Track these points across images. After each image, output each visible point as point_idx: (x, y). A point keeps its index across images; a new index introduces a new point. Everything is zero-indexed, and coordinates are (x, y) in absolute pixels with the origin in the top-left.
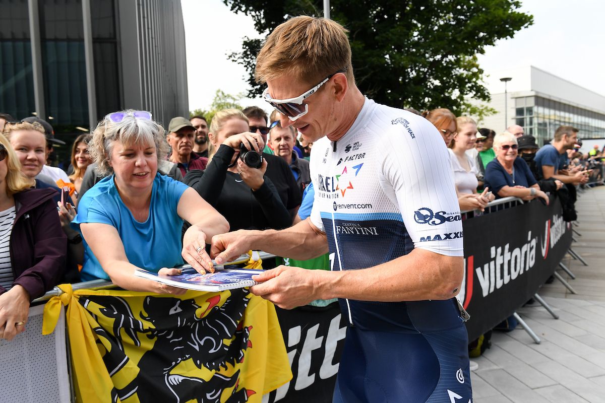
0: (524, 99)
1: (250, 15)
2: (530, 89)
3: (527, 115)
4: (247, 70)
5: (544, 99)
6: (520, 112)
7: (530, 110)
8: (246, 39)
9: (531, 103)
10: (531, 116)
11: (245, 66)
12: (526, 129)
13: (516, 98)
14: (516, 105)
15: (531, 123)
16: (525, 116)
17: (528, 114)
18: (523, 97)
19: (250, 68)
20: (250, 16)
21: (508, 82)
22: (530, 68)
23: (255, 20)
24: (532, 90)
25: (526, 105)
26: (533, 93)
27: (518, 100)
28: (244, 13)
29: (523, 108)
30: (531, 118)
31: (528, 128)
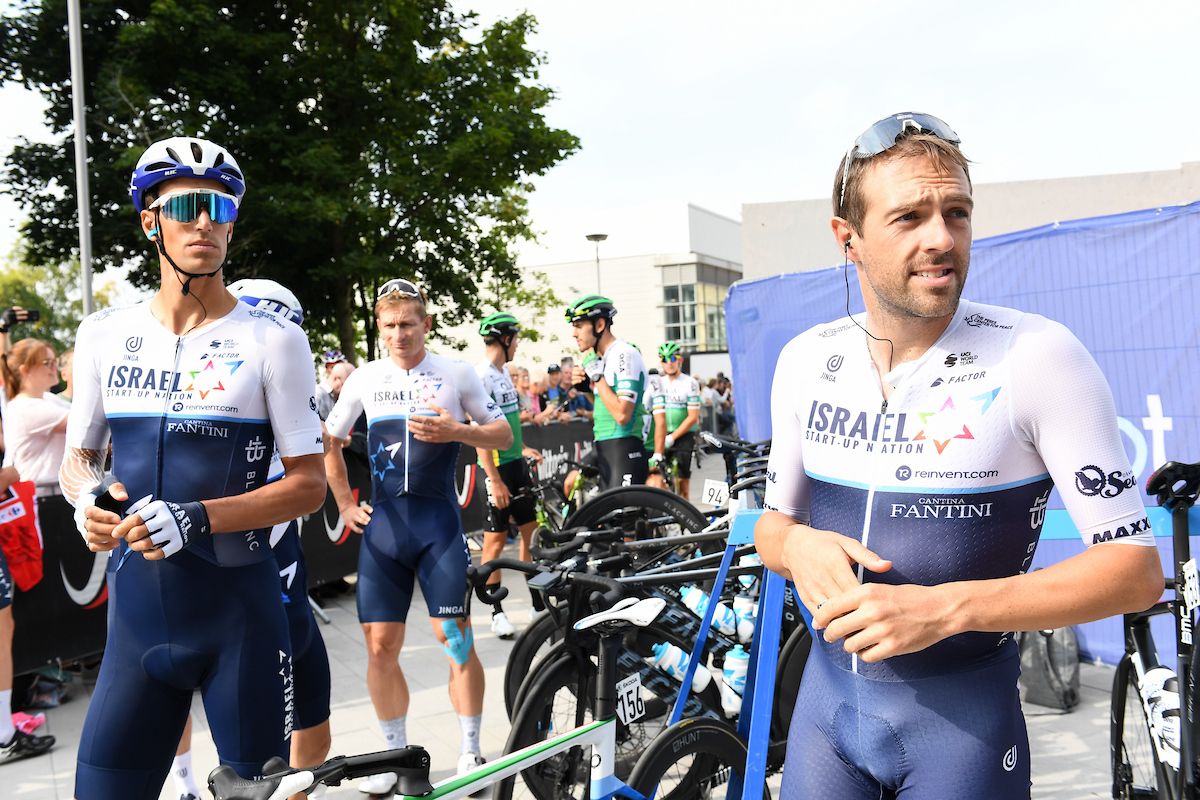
0: (678, 267)
1: (38, 90)
2: (689, 250)
3: (684, 300)
4: (22, 207)
5: (716, 268)
6: (671, 293)
7: (689, 291)
8: (21, 143)
9: (690, 277)
10: (693, 303)
11: (16, 200)
12: (685, 328)
13: (664, 266)
14: (663, 281)
15: (693, 317)
16: (681, 303)
17: (687, 297)
18: (676, 265)
19: (30, 205)
20: (36, 91)
21: (601, 242)
22: (686, 210)
23: (50, 99)
24: (692, 252)
25: (681, 280)
26: (694, 258)
27: (667, 269)
28: (22, 85)
29: (677, 286)
30: (693, 306)
31: (688, 325)
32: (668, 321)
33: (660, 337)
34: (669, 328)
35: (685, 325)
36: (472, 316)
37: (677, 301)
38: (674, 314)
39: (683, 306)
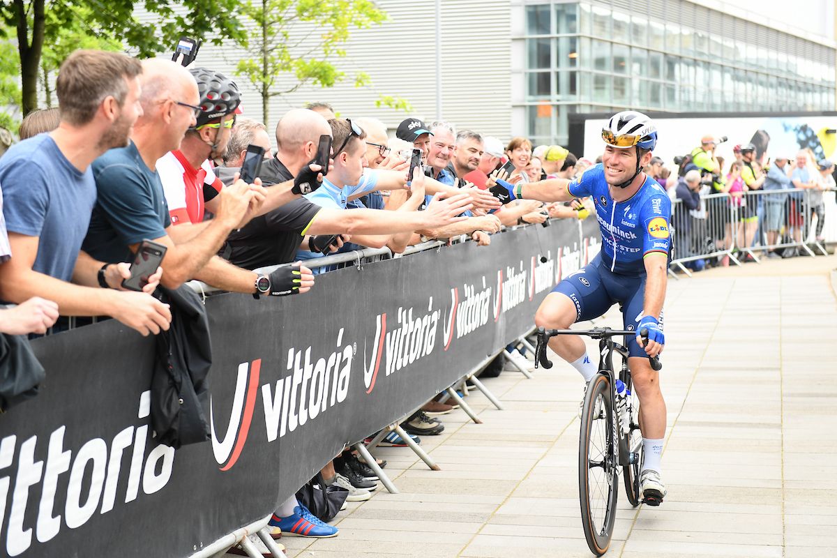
3: (559, 30)
6: (538, 16)
7: (567, 14)
10: (572, 34)
12: (558, 75)
16: (553, 34)
17: (564, 25)
29: (549, 5)
30: (573, 41)
31: (565, 69)
32: (531, 66)
33: (519, 89)
34: (531, 74)
35: (558, 69)
36: (218, 30)
37: (548, 32)
38: (542, 55)
39: (558, 39)
